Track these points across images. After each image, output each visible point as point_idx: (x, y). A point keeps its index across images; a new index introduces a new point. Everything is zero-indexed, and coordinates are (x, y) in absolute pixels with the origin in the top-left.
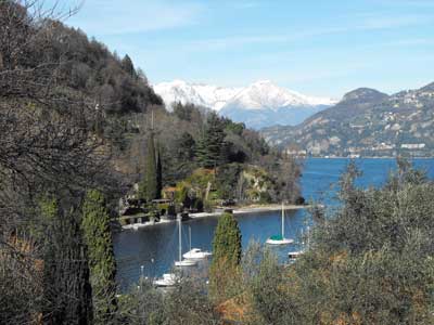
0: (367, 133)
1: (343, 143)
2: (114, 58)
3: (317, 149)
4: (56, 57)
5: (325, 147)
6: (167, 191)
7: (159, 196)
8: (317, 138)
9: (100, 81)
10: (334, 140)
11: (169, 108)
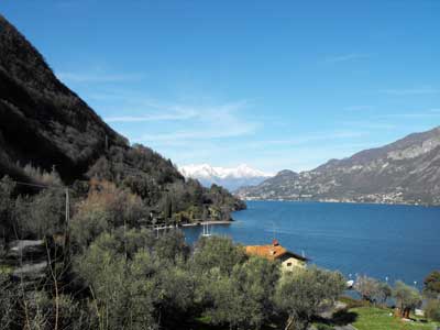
0: (286, 190)
1: (276, 193)
2: (164, 160)
3: (264, 196)
4: (139, 159)
5: (268, 195)
6: (174, 215)
7: (170, 217)
8: (265, 191)
9: (156, 169)
10: (273, 192)
11: (186, 180)
